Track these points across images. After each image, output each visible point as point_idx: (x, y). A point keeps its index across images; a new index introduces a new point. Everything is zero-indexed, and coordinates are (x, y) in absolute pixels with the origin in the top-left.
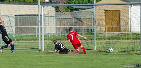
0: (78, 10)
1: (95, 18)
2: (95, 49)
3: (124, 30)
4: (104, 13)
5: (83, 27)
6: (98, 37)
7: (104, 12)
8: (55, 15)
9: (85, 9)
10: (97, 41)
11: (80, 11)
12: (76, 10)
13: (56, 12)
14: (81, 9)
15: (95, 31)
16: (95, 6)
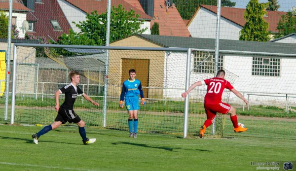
0: (76, 55)
1: (107, 71)
2: (104, 126)
3: (154, 94)
4: (121, 64)
5: (84, 85)
6: (111, 105)
7: (121, 61)
8: (34, 62)
9: (90, 54)
10: (109, 111)
11: (80, 57)
12: (71, 54)
13: (37, 56)
14: (81, 53)
15: (105, 93)
16: (108, 50)
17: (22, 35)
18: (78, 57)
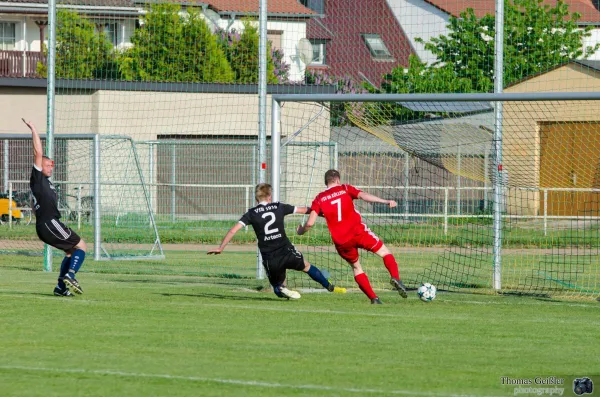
0: (428, 118)
1: (498, 153)
2: (497, 286)
4: (537, 135)
5: (446, 190)
6: (509, 236)
7: (537, 128)
8: (327, 140)
9: (458, 115)
10: (507, 251)
11: (438, 122)
12: (416, 117)
13: (334, 124)
14: (441, 113)
15: (497, 208)
16: (499, 103)
17: (296, 75)
18: (432, 123)
